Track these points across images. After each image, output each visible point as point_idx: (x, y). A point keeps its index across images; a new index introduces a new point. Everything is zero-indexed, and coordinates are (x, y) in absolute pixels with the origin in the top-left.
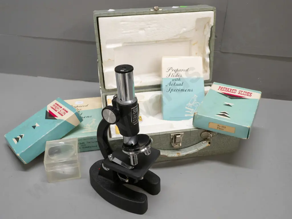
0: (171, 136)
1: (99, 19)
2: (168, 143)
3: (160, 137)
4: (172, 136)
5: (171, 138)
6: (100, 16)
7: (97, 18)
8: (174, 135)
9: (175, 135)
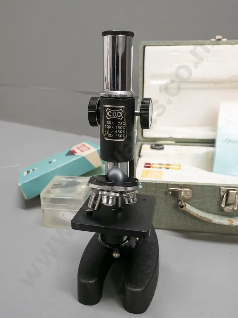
0: (221, 190)
1: (147, 48)
2: (215, 202)
3: (203, 189)
4: (223, 192)
5: (221, 195)
6: (147, 45)
7: (144, 47)
8: (226, 191)
9: (228, 189)
